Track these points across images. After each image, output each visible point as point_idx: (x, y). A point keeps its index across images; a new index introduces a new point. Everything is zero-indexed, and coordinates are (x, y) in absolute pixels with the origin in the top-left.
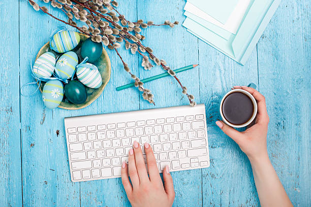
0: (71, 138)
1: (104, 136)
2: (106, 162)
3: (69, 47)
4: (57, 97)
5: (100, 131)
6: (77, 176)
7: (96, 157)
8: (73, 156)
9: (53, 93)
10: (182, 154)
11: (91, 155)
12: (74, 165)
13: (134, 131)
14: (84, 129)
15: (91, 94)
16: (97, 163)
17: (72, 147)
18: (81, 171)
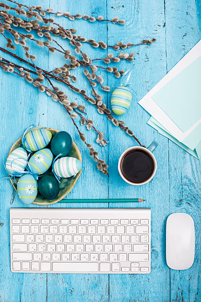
0: (14, 229)
1: (46, 231)
2: (46, 257)
3: (42, 144)
4: (31, 193)
5: (44, 225)
6: (16, 267)
7: (37, 251)
8: (14, 247)
9: (27, 189)
10: (123, 258)
11: (32, 247)
12: (15, 256)
13: (77, 229)
14: (28, 221)
15: (63, 189)
16: (37, 257)
17: (15, 238)
18: (21, 262)
